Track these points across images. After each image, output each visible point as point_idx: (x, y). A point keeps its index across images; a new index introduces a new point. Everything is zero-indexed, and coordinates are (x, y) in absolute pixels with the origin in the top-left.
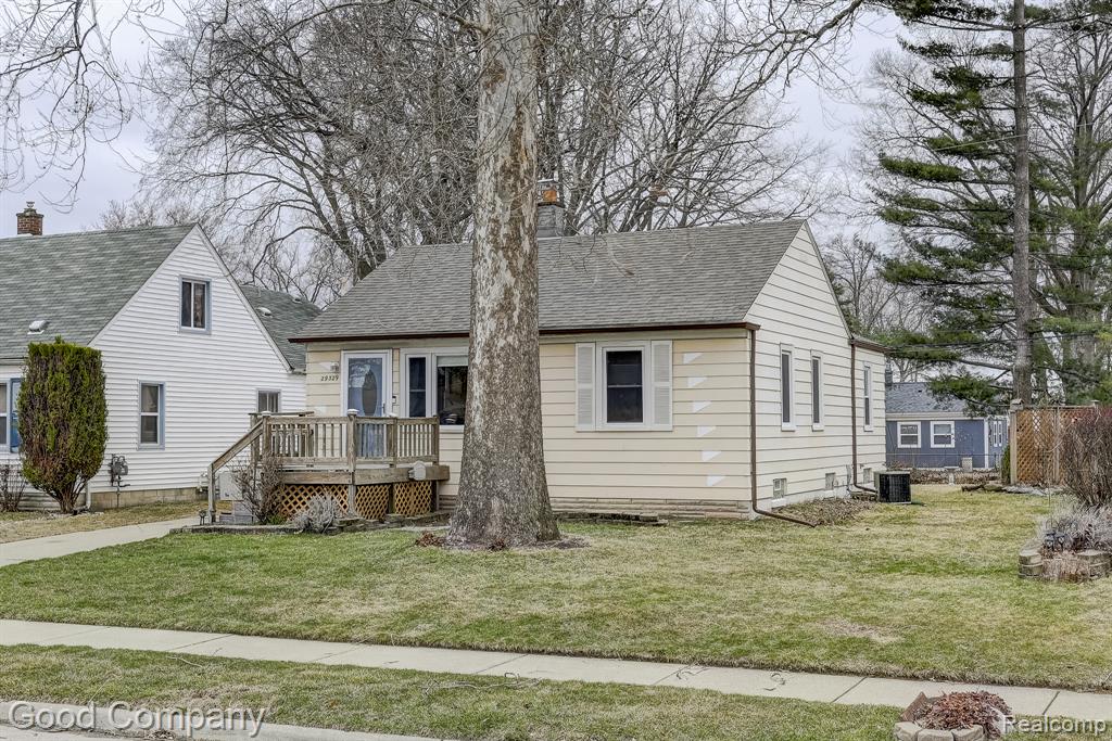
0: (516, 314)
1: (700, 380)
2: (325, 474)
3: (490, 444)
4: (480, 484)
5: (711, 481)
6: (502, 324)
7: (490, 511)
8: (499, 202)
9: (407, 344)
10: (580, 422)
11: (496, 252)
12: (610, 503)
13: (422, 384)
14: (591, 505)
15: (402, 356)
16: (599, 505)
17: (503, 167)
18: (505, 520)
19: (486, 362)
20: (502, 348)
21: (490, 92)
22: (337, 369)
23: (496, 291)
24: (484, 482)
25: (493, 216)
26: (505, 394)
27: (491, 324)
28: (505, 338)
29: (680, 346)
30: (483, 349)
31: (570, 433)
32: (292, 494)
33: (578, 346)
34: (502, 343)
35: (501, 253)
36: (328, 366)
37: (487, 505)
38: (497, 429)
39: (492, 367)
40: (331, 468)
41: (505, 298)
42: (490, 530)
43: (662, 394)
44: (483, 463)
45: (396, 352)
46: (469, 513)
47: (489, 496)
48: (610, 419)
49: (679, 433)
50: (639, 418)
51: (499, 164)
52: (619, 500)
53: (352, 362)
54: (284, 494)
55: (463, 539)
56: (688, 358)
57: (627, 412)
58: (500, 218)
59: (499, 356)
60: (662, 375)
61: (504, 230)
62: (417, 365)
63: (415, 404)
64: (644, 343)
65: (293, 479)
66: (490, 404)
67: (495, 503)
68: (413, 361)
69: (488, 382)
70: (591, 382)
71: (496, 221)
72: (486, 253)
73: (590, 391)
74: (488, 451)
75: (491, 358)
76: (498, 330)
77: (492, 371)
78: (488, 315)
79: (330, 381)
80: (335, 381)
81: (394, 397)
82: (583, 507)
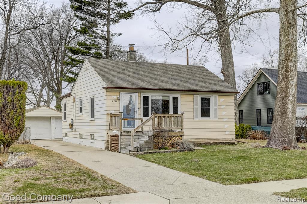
1: (224, 106)
5: (227, 133)
7: (293, 140)
9: (143, 91)
10: (195, 117)
13: (147, 104)
14: (198, 141)
15: (141, 95)
16: (200, 140)
18: (295, 142)
22: (119, 99)
29: (220, 97)
31: (193, 120)
33: (194, 95)
36: (115, 97)
37: (292, 138)
43: (216, 110)
44: (292, 126)
45: (139, 94)
47: (293, 136)
48: (202, 116)
49: (219, 120)
50: (209, 116)
56: (221, 100)
60: (216, 105)
62: (146, 99)
63: (145, 111)
64: (211, 96)
68: (144, 97)
70: (198, 106)
73: (198, 108)
78: (294, 86)
79: (115, 102)
80: (117, 102)
81: (139, 108)
82: (195, 141)
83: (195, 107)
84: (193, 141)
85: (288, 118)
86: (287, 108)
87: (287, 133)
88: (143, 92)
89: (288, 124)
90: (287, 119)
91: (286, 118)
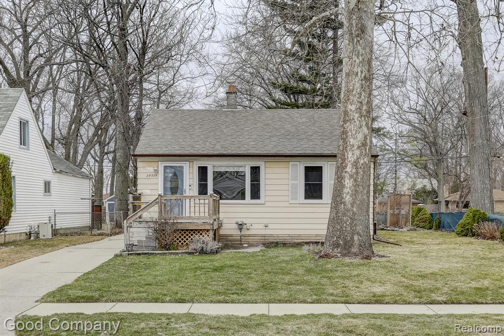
0: (368, 148)
2: (197, 224)
3: (355, 210)
4: (349, 228)
6: (362, 152)
7: (354, 241)
8: (363, 94)
10: (291, 200)
11: (361, 118)
12: (306, 237)
13: (205, 180)
14: (296, 238)
15: (195, 166)
17: (365, 77)
18: (360, 245)
19: (354, 170)
20: (362, 164)
21: (359, 39)
22: (156, 171)
23: (360, 137)
24: (351, 228)
25: (360, 100)
26: (362, 186)
27: (357, 152)
28: (364, 159)
30: (352, 164)
31: (287, 204)
32: (185, 235)
33: (291, 163)
34: (362, 162)
35: (363, 118)
36: (151, 169)
37: (352, 238)
38: (358, 202)
39: (357, 173)
40: (200, 221)
41: (364, 140)
42: (353, 250)
44: (351, 218)
45: (191, 163)
46: (341, 242)
47: (353, 234)
48: (306, 198)
50: (320, 197)
51: (363, 75)
52: (310, 236)
53: (165, 167)
54: (180, 235)
55: (339, 255)
57: (315, 195)
58: (363, 102)
59: (361, 167)
60: (333, 178)
61: (365, 107)
62: (203, 171)
63: (201, 189)
64: (324, 163)
65: (180, 227)
66: (356, 190)
67: (356, 237)
68: (200, 168)
69: (355, 180)
70: (298, 180)
71: (361, 103)
72: (356, 118)
73: (297, 184)
74: (353, 213)
75: (357, 168)
76: (361, 155)
77: (357, 175)
78: (355, 148)
79: (150, 177)
80: (155, 177)
81: (190, 186)
82: (292, 239)
83: (291, 182)
84: (287, 238)
85: (344, 203)
86: (343, 186)
87: (341, 230)
88: (197, 160)
89: (344, 214)
90: (342, 206)
91: (341, 203)
